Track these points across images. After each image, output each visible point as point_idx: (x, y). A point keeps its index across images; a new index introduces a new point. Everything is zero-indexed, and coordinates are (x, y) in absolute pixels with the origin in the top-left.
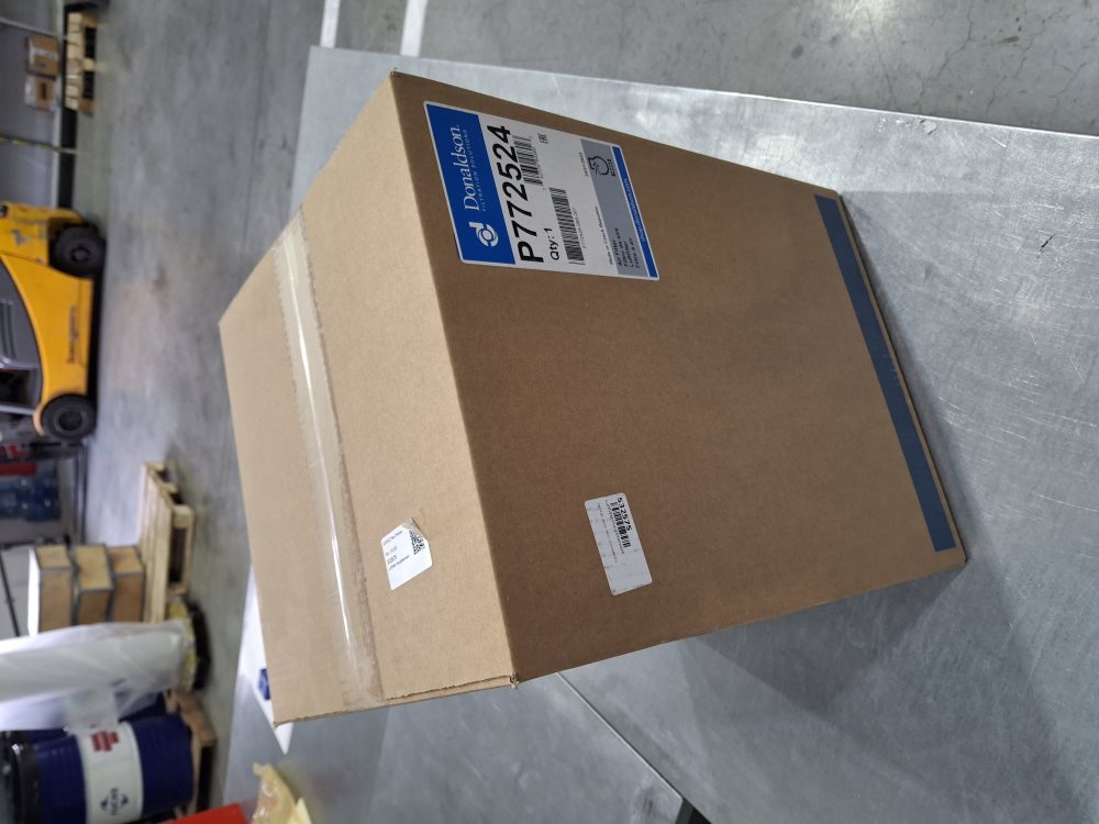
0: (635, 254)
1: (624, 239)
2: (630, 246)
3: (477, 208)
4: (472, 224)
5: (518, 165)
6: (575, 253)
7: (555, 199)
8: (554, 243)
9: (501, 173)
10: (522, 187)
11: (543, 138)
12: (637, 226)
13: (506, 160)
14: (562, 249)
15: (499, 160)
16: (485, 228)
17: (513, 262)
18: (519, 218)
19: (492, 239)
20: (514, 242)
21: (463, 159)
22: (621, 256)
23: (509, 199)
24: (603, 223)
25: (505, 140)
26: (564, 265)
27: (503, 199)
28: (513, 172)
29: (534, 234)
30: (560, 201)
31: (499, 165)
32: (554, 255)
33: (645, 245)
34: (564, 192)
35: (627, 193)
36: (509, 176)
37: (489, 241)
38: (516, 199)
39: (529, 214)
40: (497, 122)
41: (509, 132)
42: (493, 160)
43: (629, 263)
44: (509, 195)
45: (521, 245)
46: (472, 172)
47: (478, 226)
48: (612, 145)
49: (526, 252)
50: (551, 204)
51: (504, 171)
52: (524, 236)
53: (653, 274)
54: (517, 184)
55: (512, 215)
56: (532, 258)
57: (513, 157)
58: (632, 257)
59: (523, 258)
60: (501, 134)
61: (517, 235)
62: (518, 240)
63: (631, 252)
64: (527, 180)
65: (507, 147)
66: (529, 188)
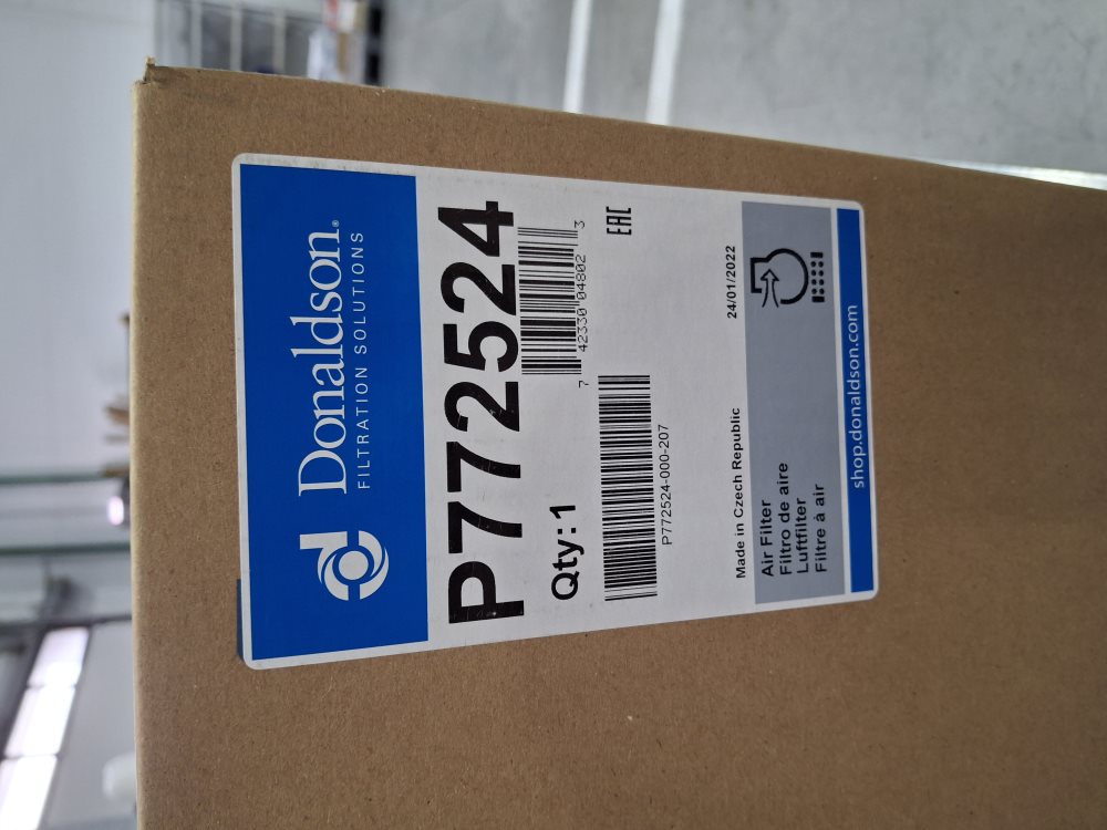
0: (821, 533)
1: (801, 490)
2: (812, 509)
3: (342, 485)
4: (307, 541)
5: (513, 323)
6: (632, 563)
8: (573, 547)
9: (452, 356)
10: (512, 389)
11: (618, 220)
12: (850, 443)
13: (483, 307)
14: (592, 567)
15: (452, 316)
16: (353, 545)
18: (479, 492)
21: (328, 331)
22: (775, 550)
23: (458, 436)
24: (745, 455)
25: (491, 247)
27: (437, 434)
28: (493, 347)
29: (514, 530)
31: (450, 332)
32: (564, 586)
33: (859, 499)
34: (644, 381)
35: (847, 345)
36: (476, 361)
37: (354, 586)
38: (484, 434)
39: (512, 471)
40: (471, 188)
41: (507, 219)
42: (433, 314)
44: (460, 423)
45: (458, 578)
47: (330, 543)
48: (834, 205)
49: (472, 594)
50: (593, 427)
51: (463, 347)
54: (492, 381)
55: (454, 483)
56: (492, 608)
57: (505, 301)
58: (812, 545)
59: (458, 613)
61: (455, 545)
62: (458, 560)
63: (812, 526)
64: (529, 366)
65: (492, 269)
66: (534, 389)
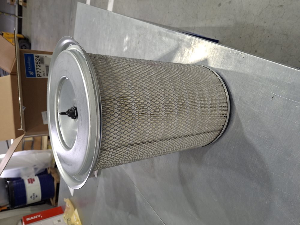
10: (40, 65)
11: (46, 56)
13: (38, 61)
14: (46, 75)
18: (38, 70)
20: (36, 74)
21: (29, 62)
25: (38, 58)
26: (46, 77)
29: (40, 72)
36: (38, 63)
38: (38, 67)
39: (40, 69)
42: (35, 61)
46: (31, 63)
52: (38, 73)
54: (39, 65)
56: (40, 76)
59: (38, 76)
64: (41, 64)
65: (38, 59)
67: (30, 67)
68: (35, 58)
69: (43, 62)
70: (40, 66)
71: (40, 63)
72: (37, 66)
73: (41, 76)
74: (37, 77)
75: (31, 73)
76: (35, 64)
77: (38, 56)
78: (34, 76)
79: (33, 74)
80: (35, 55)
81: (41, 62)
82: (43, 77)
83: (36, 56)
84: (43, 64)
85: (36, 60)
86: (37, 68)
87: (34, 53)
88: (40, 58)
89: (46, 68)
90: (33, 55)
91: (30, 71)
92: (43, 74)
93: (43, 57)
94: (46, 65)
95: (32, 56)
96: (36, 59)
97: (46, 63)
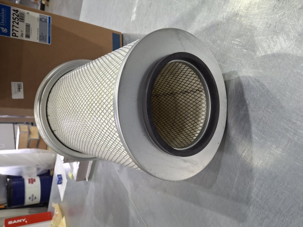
0: (46, 39)
1: (44, 35)
2: (45, 37)
3: (4, 25)
5: (18, 18)
6: (28, 36)
7: (26, 26)
9: (13, 19)
10: (18, 22)
11: (28, 13)
12: (49, 33)
13: (15, 16)
14: (24, 35)
15: (13, 16)
16: (4, 29)
17: (10, 36)
18: (15, 28)
19: (6, 31)
20: (11, 32)
21: (3, 15)
22: (41, 38)
23: (13, 24)
24: (39, 32)
25: (17, 13)
26: (24, 38)
27: (12, 24)
28: (17, 19)
29: (18, 31)
30: (28, 26)
31: (13, 17)
32: (22, 36)
33: (49, 37)
34: (30, 24)
35: (49, 26)
36: (15, 20)
38: (15, 24)
39: (18, 28)
40: (16, 9)
41: (18, 11)
42: (12, 16)
43: (43, 40)
44: (14, 23)
45: (13, 33)
46: (5, 17)
47: (3, 28)
48: (48, 16)
49: (14, 35)
50: (25, 27)
51: (14, 18)
52: (14, 32)
53: (49, 43)
54: (17, 22)
55: (13, 27)
56: (15, 36)
57: (18, 16)
58: (44, 39)
59: (13, 36)
60: (16, 11)
61: (13, 31)
62: (13, 32)
64: (20, 21)
65: (17, 14)
66: (20, 23)
67: (3, 23)
68: (12, 12)
69: (23, 19)
70: (18, 24)
71: (18, 20)
72: (14, 22)
73: (17, 37)
74: (11, 36)
75: (5, 30)
76: (12, 20)
77: (17, 11)
78: (8, 34)
79: (6, 32)
80: (12, 8)
81: (20, 19)
82: (19, 38)
83: (14, 10)
84: (24, 22)
85: (14, 16)
86: (13, 25)
87: (12, 6)
88: (20, 14)
89: (26, 28)
90: (10, 8)
91: (2, 27)
92: (21, 34)
93: (24, 13)
94: (26, 24)
95: (8, 9)
96: (13, 14)
97: (27, 21)
